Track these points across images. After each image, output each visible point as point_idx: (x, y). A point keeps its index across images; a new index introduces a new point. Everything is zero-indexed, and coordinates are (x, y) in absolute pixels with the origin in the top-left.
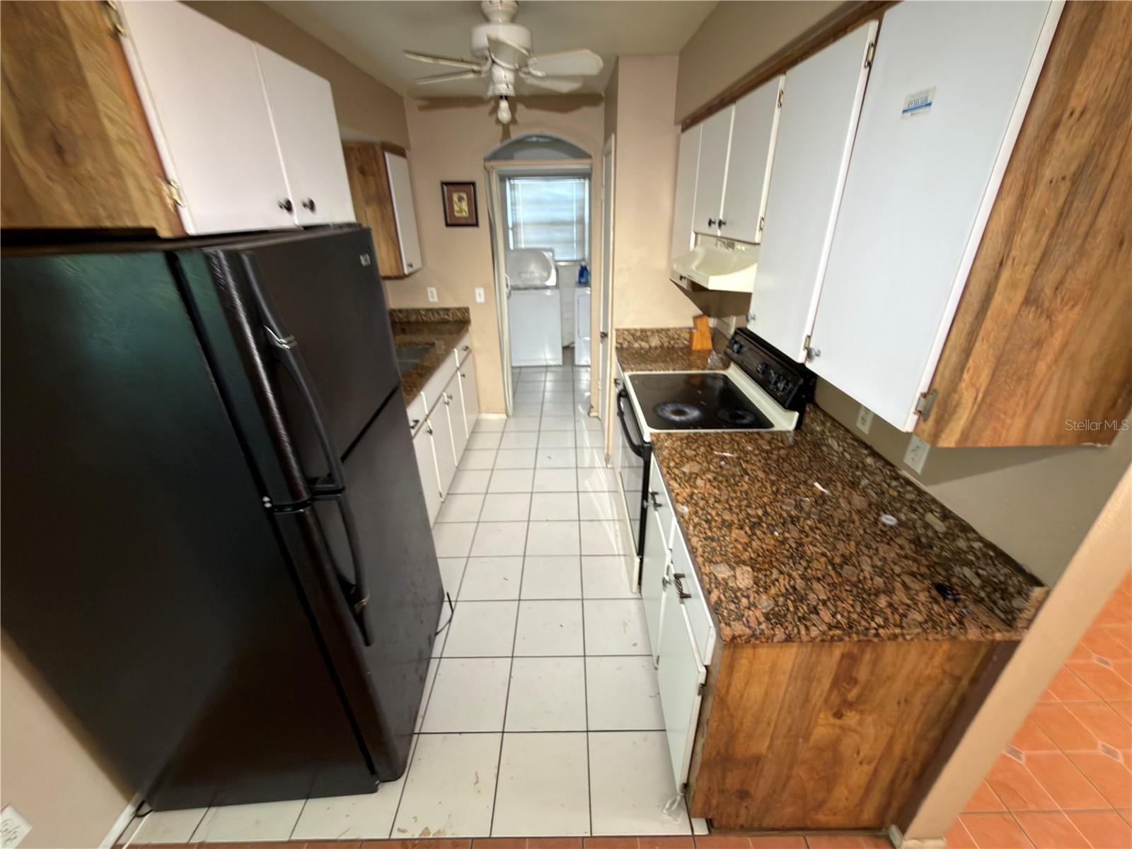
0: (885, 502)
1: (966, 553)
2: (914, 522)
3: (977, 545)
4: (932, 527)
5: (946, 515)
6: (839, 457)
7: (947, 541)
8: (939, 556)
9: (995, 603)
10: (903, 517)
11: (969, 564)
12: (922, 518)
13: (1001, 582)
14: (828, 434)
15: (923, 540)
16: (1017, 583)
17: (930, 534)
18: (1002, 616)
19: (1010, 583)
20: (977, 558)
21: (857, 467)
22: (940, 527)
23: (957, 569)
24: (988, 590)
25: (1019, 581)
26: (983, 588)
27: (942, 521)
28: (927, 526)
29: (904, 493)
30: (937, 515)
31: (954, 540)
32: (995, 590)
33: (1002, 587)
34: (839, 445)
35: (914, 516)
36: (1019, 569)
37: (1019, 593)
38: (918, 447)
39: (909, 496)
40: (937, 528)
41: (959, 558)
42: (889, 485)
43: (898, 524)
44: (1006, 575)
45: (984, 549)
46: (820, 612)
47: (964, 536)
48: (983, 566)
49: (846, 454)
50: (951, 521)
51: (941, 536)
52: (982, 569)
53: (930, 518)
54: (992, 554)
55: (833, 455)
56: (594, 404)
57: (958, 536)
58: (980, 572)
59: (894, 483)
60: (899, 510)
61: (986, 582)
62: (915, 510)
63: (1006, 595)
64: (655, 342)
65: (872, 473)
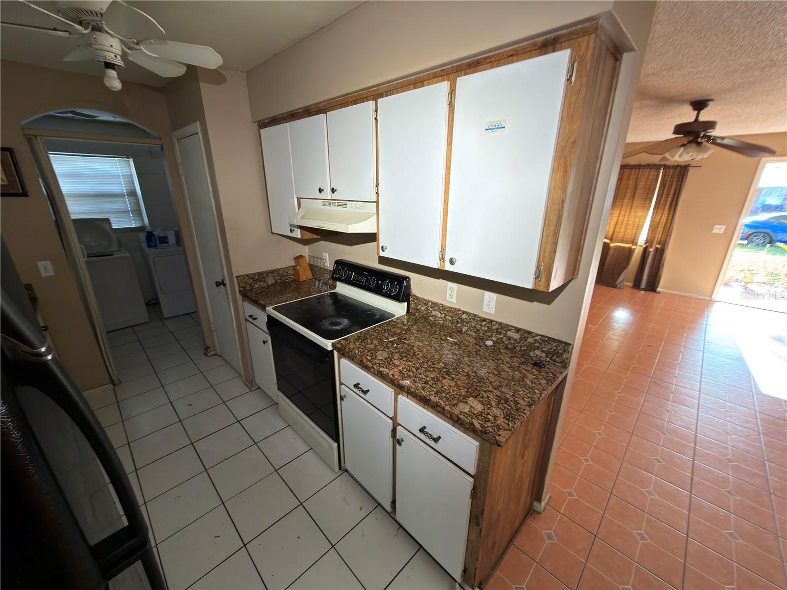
0: (481, 335)
1: (535, 343)
2: (502, 339)
3: (538, 338)
4: (513, 338)
5: (518, 330)
6: (443, 320)
7: (523, 342)
8: (521, 351)
9: (555, 361)
10: (495, 339)
11: (538, 348)
12: (505, 335)
13: (555, 350)
14: (431, 309)
15: (509, 346)
16: (562, 347)
17: (512, 341)
18: (560, 365)
19: (559, 348)
20: (540, 344)
21: (458, 322)
22: (516, 336)
23: (532, 354)
24: (550, 356)
25: (563, 346)
26: (547, 356)
27: (517, 333)
28: (510, 338)
29: (492, 327)
30: (514, 331)
31: (526, 340)
32: (553, 355)
33: (556, 352)
34: (441, 314)
35: (501, 336)
36: (560, 342)
37: (565, 351)
38: (489, 301)
39: (494, 327)
40: (515, 337)
41: (531, 348)
42: (481, 325)
43: (494, 343)
44: (556, 346)
45: (542, 339)
46: (519, 401)
47: (531, 336)
48: (544, 346)
49: (447, 317)
50: (522, 331)
51: (519, 340)
52: (544, 348)
53: (509, 334)
54: (546, 339)
55: (438, 320)
56: (209, 344)
57: (528, 337)
58: (544, 349)
59: (484, 323)
60: (491, 336)
61: (548, 354)
62: (501, 333)
63: (559, 355)
64: (270, 281)
65: (468, 323)
